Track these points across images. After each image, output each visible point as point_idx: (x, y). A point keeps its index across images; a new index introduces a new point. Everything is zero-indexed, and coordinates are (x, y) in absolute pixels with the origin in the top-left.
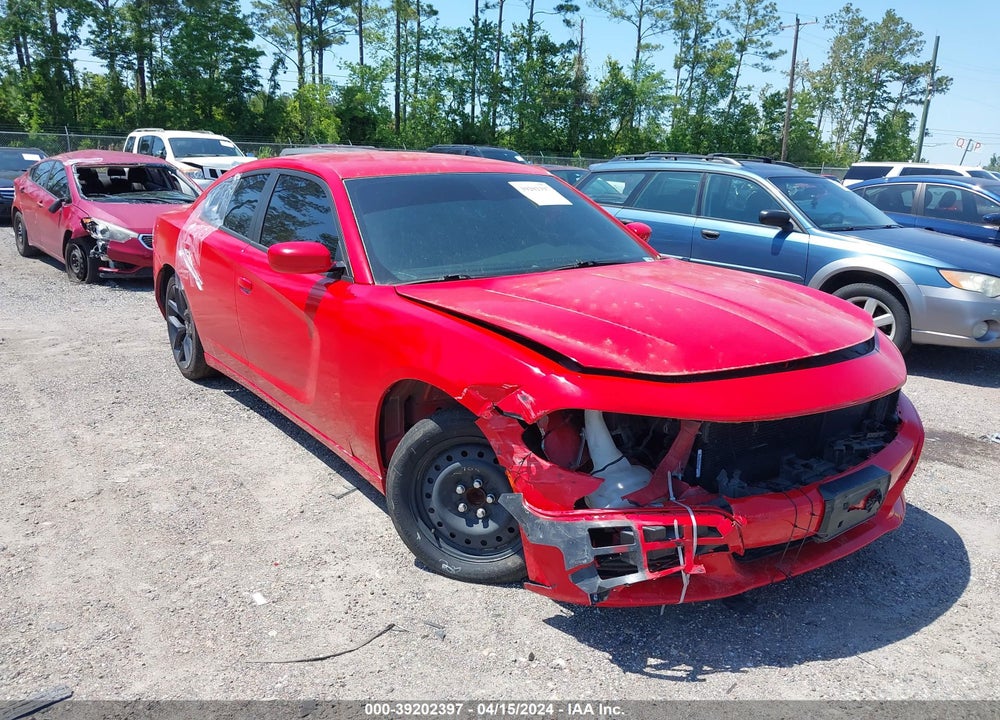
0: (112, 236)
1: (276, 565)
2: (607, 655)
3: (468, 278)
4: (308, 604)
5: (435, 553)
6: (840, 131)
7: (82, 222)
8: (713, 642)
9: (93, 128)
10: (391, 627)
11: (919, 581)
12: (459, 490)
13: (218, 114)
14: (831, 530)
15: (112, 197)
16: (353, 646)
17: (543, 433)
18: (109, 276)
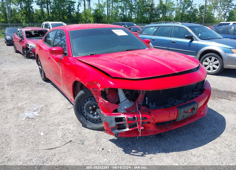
0: (32, 47)
1: (49, 125)
2: (122, 149)
3: (96, 54)
4: (53, 135)
5: (86, 123)
6: (219, 15)
7: (26, 44)
8: (150, 146)
9: (37, 22)
10: (71, 141)
11: (209, 130)
12: (90, 108)
13: (66, 18)
14: (180, 118)
15: (33, 38)
16: (60, 146)
17: (107, 94)
18: (32, 57)
